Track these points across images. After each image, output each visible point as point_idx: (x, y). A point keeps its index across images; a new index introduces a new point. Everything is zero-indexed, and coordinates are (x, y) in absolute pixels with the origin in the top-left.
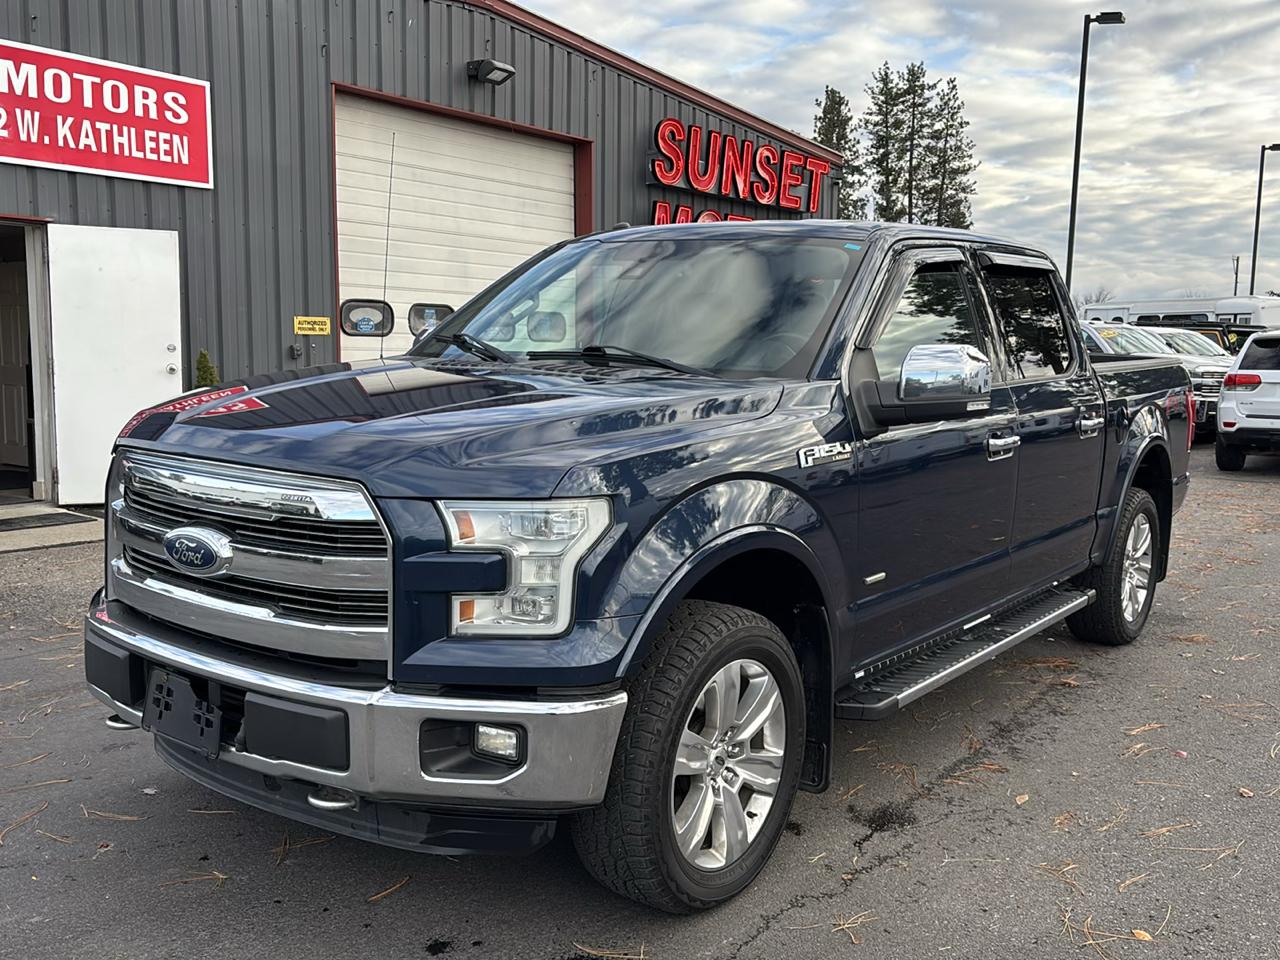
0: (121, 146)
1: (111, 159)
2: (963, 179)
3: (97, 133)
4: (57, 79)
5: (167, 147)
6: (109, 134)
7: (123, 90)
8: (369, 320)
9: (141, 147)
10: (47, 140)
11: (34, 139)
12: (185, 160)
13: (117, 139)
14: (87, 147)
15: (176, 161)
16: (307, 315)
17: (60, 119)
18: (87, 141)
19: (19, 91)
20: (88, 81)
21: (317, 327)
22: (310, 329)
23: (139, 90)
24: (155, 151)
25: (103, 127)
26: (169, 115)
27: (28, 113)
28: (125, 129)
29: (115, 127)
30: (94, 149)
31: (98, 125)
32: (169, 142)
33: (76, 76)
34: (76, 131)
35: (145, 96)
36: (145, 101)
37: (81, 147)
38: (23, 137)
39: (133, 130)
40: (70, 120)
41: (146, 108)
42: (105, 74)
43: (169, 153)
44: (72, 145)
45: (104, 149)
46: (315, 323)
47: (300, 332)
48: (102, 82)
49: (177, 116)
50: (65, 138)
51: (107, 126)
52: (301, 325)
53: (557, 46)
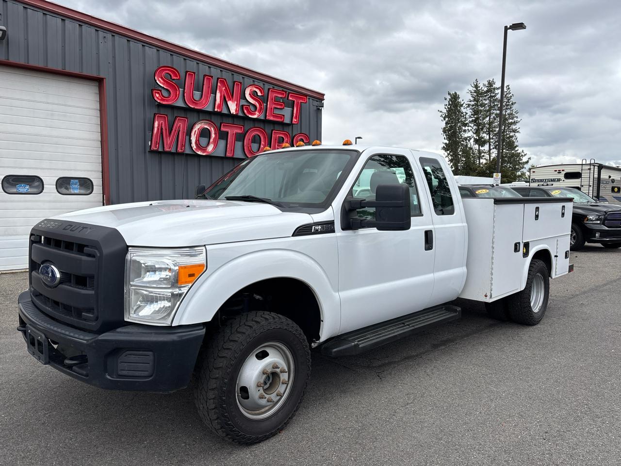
2: (514, 127)
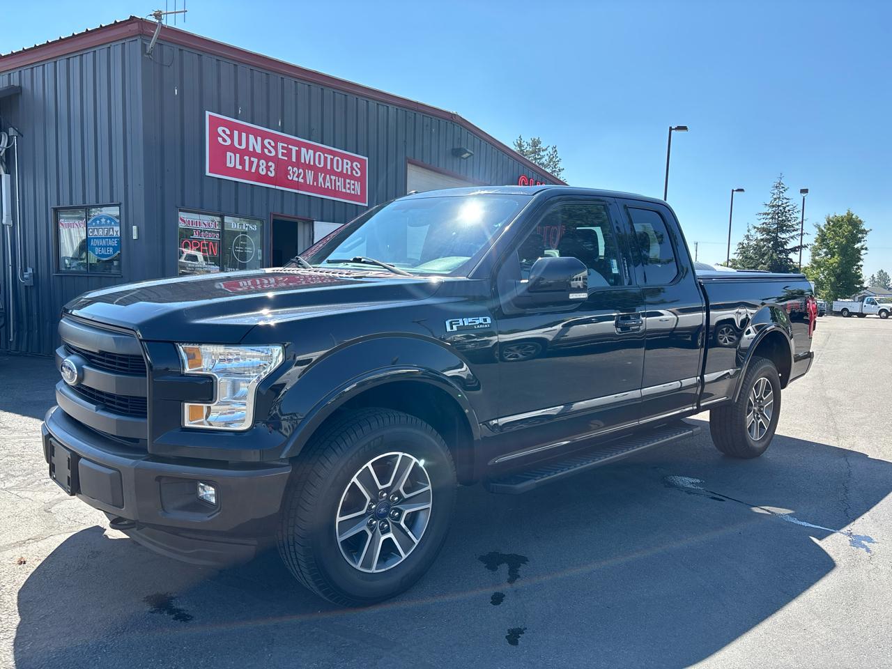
0: (339, 186)
1: (336, 193)
3: (331, 180)
4: (320, 157)
5: (353, 187)
6: (335, 180)
7: (340, 162)
9: (345, 188)
10: (315, 183)
11: (311, 183)
12: (359, 194)
13: (337, 184)
14: (328, 187)
15: (356, 193)
17: (320, 174)
18: (328, 184)
19: (307, 162)
20: (329, 157)
23: (345, 161)
24: (349, 189)
25: (333, 178)
26: (354, 172)
27: (310, 171)
28: (340, 179)
29: (337, 178)
30: (330, 187)
32: (354, 185)
33: (326, 155)
34: (324, 179)
35: (347, 164)
36: (346, 166)
37: (326, 187)
38: (308, 182)
39: (342, 179)
40: (323, 175)
41: (347, 169)
42: (335, 154)
43: (354, 190)
44: (323, 186)
45: (333, 188)
48: (334, 158)
49: (357, 173)
50: (321, 183)
53: (483, 141)
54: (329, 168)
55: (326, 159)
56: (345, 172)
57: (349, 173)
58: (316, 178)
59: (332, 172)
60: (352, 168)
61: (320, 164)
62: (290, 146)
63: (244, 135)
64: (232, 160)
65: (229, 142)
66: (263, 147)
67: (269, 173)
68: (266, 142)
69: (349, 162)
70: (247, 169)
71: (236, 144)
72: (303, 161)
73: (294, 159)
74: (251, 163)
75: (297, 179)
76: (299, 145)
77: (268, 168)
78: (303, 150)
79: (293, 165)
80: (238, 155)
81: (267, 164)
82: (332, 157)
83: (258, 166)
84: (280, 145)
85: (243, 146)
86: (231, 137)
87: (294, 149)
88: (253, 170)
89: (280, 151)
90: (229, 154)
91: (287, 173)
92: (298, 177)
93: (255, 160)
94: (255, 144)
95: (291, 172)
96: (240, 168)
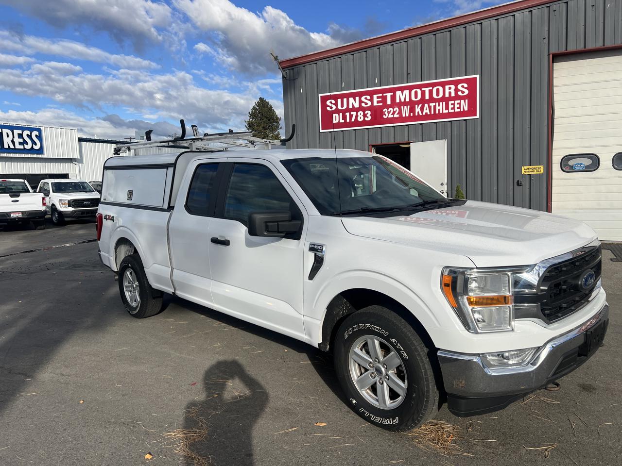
0: (439, 110)
1: (435, 116)
3: (430, 108)
4: (416, 93)
5: (458, 106)
6: (435, 107)
7: (441, 89)
8: (582, 164)
9: (447, 108)
10: (412, 114)
11: (407, 115)
12: (466, 109)
13: (438, 108)
14: (426, 113)
15: (462, 110)
16: (530, 165)
17: (416, 106)
18: (426, 111)
19: (403, 100)
20: (427, 90)
21: (536, 170)
22: (531, 172)
23: (447, 87)
24: (453, 108)
25: (432, 105)
26: (460, 93)
27: (405, 107)
28: (441, 103)
29: (437, 104)
30: (429, 113)
31: (431, 104)
33: (423, 89)
34: (422, 109)
35: (450, 88)
36: (450, 90)
37: (424, 114)
38: (404, 116)
39: (444, 103)
40: (420, 105)
41: (450, 93)
42: (433, 85)
43: (459, 108)
44: (420, 114)
45: (432, 113)
46: (534, 168)
47: (525, 173)
48: (433, 88)
49: (463, 92)
50: (418, 112)
51: (434, 104)
52: (525, 170)
54: (427, 97)
55: (423, 93)
56: (447, 95)
57: (453, 95)
58: (412, 110)
59: (432, 100)
60: (457, 90)
61: (416, 97)
62: (385, 95)
63: (345, 100)
64: (337, 118)
65: (334, 107)
66: (361, 102)
67: (366, 119)
68: (363, 99)
69: (453, 87)
70: (348, 120)
71: (340, 107)
72: (398, 101)
73: (389, 102)
74: (351, 116)
75: (392, 116)
76: (394, 90)
77: (365, 116)
78: (398, 93)
79: (388, 107)
80: (341, 114)
81: (364, 112)
82: (431, 88)
83: (357, 116)
84: (375, 96)
85: (345, 107)
86: (336, 104)
87: (389, 95)
88: (353, 120)
89: (375, 100)
90: (334, 115)
91: (383, 114)
92: (393, 114)
93: (354, 114)
94: (354, 103)
95: (386, 113)
96: (343, 121)
